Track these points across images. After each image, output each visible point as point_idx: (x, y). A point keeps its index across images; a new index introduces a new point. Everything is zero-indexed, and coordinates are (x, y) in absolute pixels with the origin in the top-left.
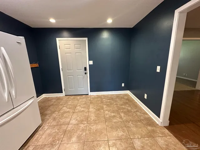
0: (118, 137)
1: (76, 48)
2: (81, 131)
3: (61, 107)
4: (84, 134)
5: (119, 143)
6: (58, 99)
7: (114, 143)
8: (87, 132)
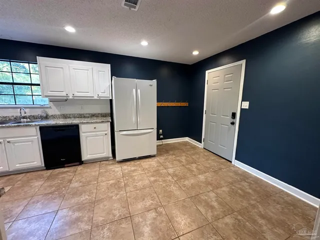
0: (173, 217)
1: (226, 81)
2: (162, 180)
3: (184, 154)
4: (161, 183)
5: (164, 219)
6: (194, 148)
7: (161, 213)
8: (164, 185)
